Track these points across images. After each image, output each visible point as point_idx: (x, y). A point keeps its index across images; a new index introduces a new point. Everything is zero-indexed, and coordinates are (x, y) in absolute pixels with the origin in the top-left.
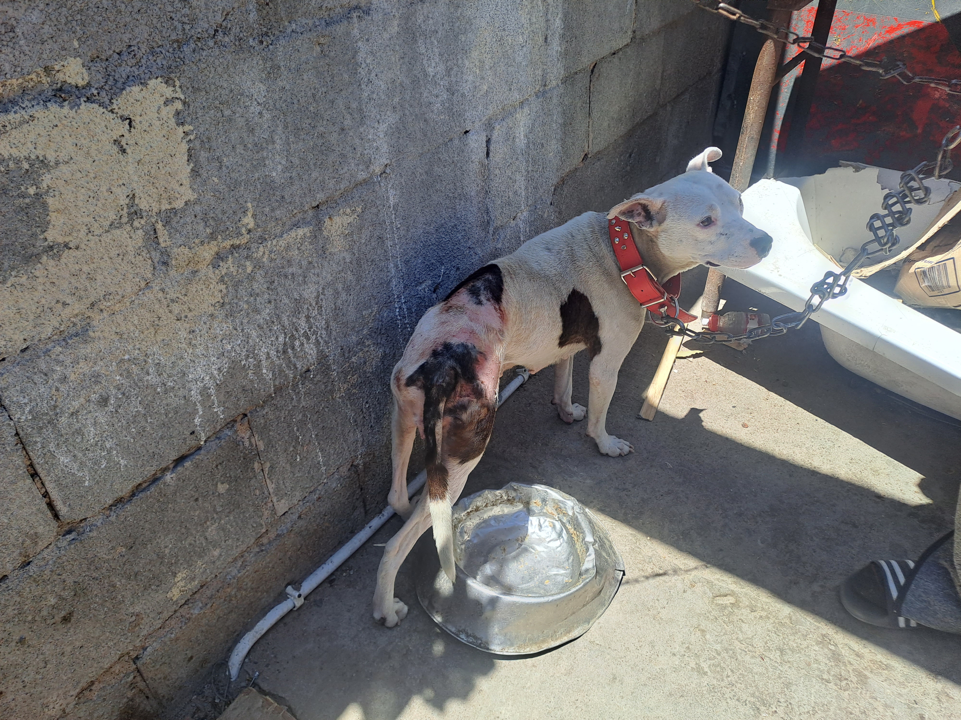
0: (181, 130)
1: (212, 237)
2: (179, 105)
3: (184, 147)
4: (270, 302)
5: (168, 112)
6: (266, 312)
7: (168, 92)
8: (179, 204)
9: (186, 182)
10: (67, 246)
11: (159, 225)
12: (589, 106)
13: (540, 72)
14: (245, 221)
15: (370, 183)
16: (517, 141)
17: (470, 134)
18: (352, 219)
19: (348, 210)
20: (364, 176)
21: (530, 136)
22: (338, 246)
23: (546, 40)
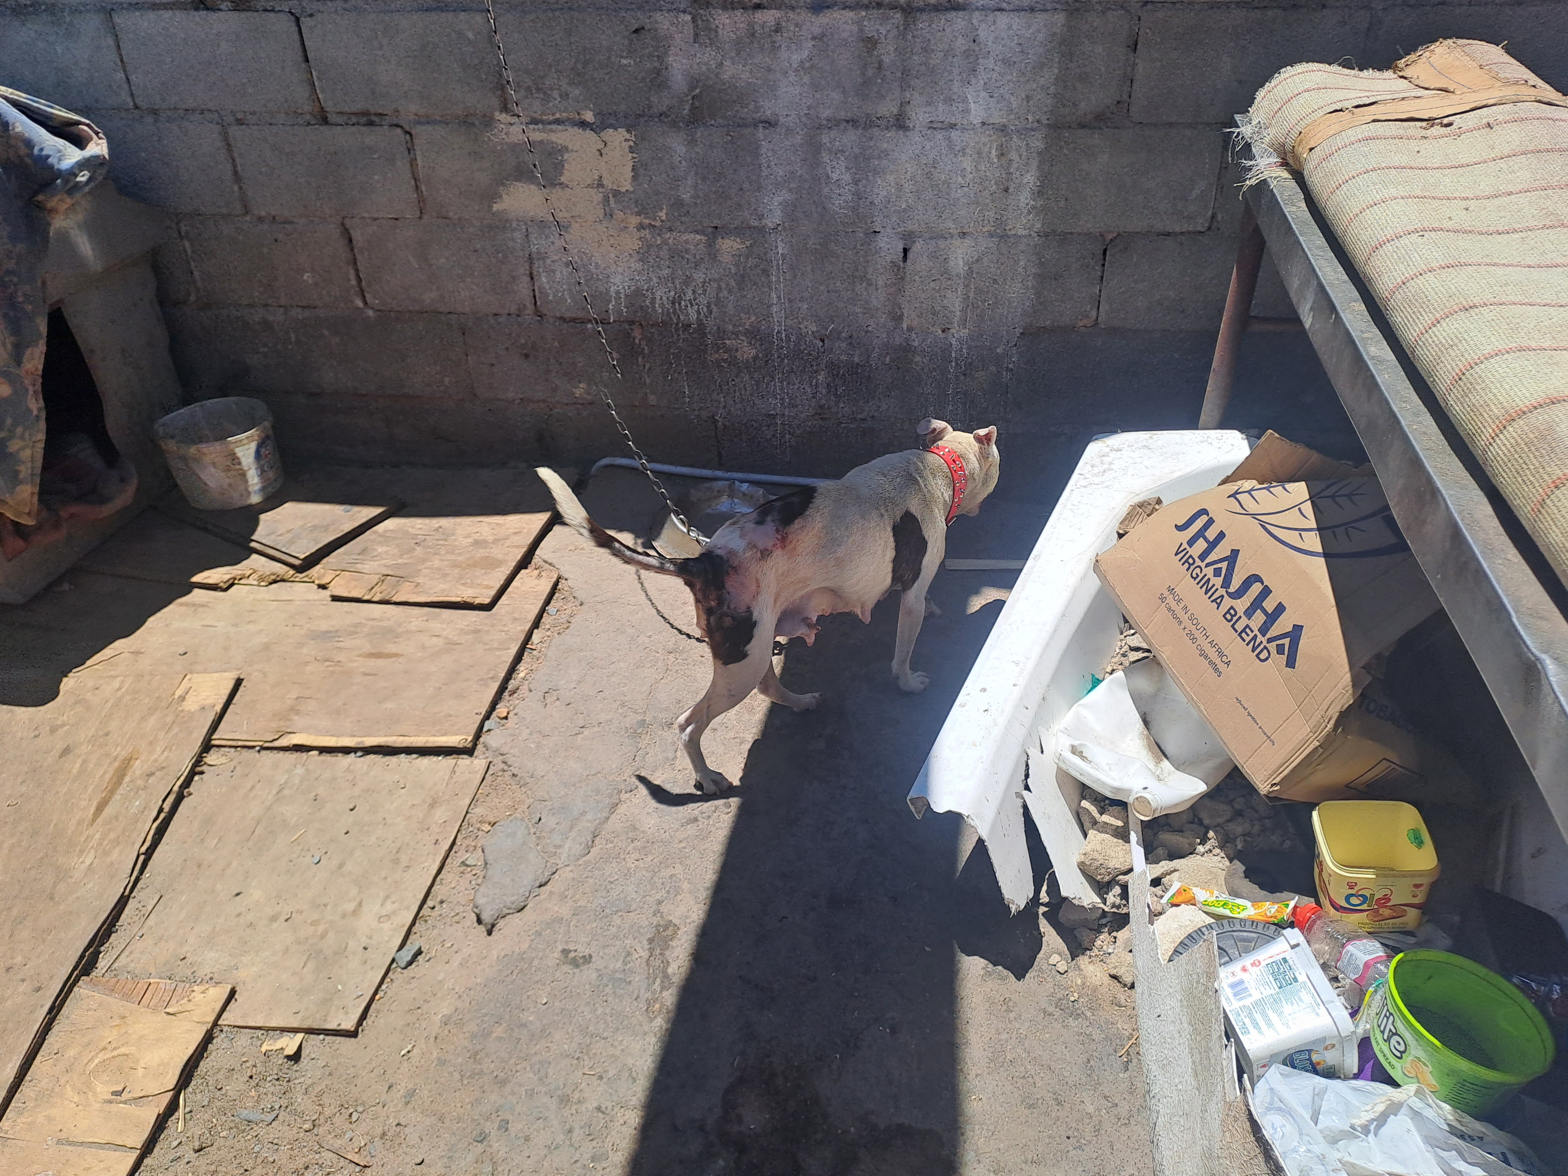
0: (630, 155)
1: (639, 214)
2: (632, 143)
3: (631, 163)
4: (669, 267)
5: (626, 145)
6: (667, 271)
7: (628, 136)
8: (623, 190)
9: (629, 181)
10: (567, 186)
11: (610, 195)
12: (1100, 273)
13: (992, 214)
14: (660, 214)
15: (761, 230)
16: (952, 263)
17: (880, 235)
18: (740, 247)
19: (738, 240)
20: (756, 224)
21: (974, 266)
22: (726, 258)
23: (1006, 190)
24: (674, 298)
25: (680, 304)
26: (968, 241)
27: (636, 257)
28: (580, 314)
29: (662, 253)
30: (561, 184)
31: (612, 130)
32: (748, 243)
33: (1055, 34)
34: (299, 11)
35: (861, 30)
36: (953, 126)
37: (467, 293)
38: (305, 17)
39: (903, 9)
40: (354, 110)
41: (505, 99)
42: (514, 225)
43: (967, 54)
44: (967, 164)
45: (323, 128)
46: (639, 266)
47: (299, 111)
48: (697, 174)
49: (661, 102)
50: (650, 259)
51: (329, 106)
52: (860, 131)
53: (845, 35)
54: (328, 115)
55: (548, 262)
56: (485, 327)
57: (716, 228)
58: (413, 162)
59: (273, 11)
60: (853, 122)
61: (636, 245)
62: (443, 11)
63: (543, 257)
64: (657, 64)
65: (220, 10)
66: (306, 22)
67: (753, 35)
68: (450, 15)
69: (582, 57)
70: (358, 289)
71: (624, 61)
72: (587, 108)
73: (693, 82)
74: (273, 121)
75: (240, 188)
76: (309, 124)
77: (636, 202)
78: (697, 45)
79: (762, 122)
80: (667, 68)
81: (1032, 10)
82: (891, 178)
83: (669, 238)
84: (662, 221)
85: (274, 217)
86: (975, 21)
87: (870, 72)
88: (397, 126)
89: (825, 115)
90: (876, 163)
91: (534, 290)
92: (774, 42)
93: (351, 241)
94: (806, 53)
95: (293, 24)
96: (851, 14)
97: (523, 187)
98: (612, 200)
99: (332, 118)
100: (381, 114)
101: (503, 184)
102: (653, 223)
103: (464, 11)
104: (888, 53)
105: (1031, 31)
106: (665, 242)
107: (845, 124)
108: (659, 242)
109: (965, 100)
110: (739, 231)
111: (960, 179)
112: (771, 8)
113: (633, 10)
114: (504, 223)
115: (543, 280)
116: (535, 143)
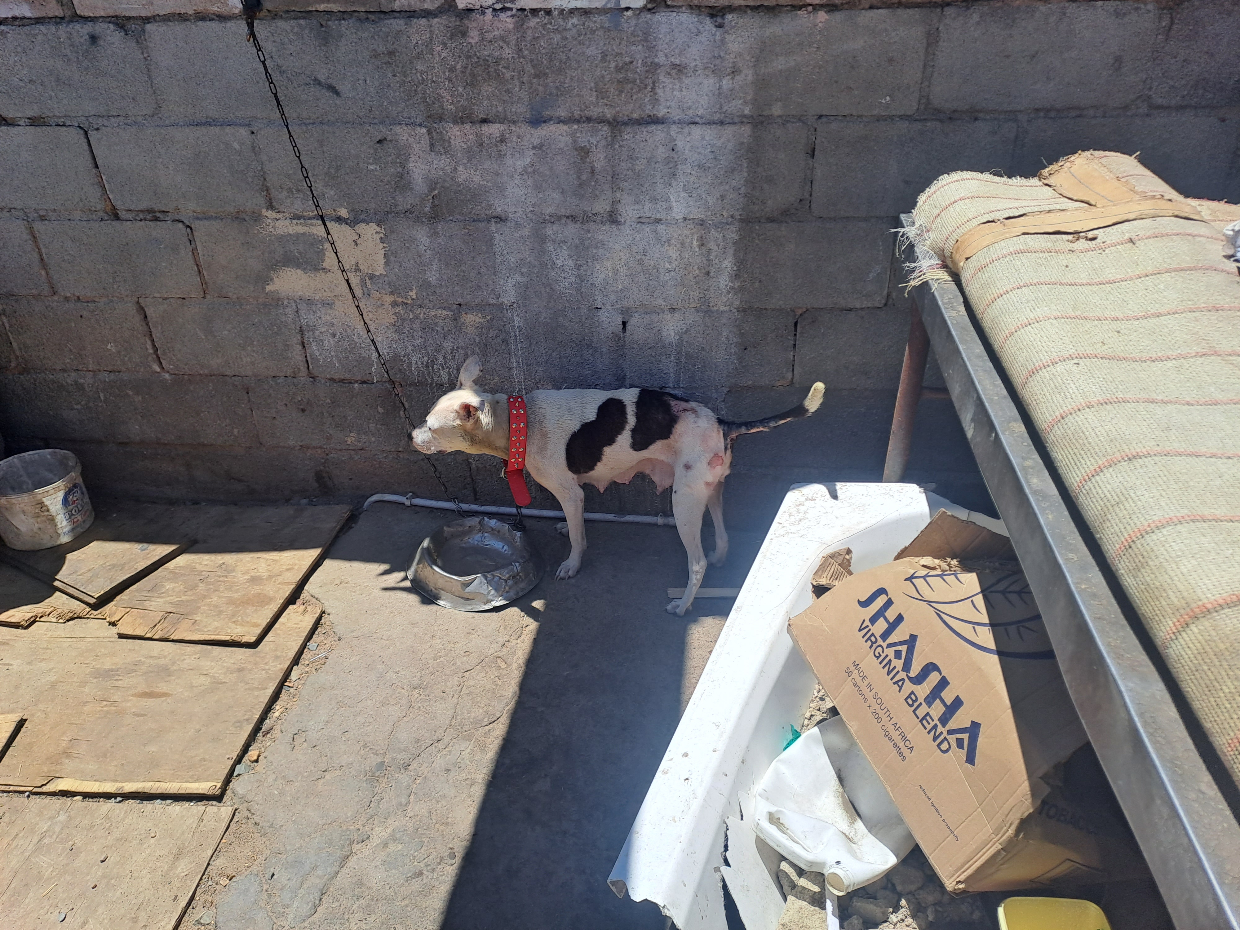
0: (382, 244)
1: (392, 293)
2: (382, 235)
3: (383, 252)
4: (421, 337)
5: (377, 237)
6: (420, 341)
7: (378, 229)
8: (377, 273)
9: (382, 266)
10: (329, 271)
11: (367, 278)
12: (792, 342)
13: (696, 294)
14: (411, 294)
15: (500, 307)
16: (665, 334)
17: (602, 311)
18: (482, 321)
19: (480, 315)
20: (494, 302)
21: (684, 336)
22: (470, 330)
23: (708, 273)
24: (428, 363)
25: (433, 367)
26: (677, 315)
27: (393, 329)
28: (348, 376)
29: (414, 326)
30: (324, 269)
31: (364, 224)
32: (488, 318)
33: (742, 143)
34: (87, 125)
35: (575, 141)
36: (658, 221)
37: (249, 360)
38: (92, 131)
39: (609, 123)
40: (141, 207)
41: (270, 199)
42: (285, 302)
43: (668, 161)
44: (673, 253)
45: (116, 223)
46: (395, 336)
47: (93, 209)
48: (440, 260)
49: (405, 201)
50: (405, 331)
51: (118, 205)
52: (578, 226)
53: (561, 145)
54: (118, 212)
55: (317, 333)
56: (266, 387)
57: (460, 305)
58: (194, 251)
59: (64, 125)
60: (572, 218)
61: (392, 319)
62: (211, 125)
63: (313, 329)
64: (400, 169)
65: (19, 125)
66: (93, 135)
67: (481, 145)
68: (217, 129)
69: (334, 163)
70: (155, 356)
71: (371, 167)
72: (341, 205)
73: (432, 185)
74: (71, 217)
75: (47, 274)
76: (102, 219)
77: (389, 284)
78: (432, 153)
79: (494, 217)
80: (408, 173)
81: (722, 123)
82: (608, 264)
83: (420, 313)
84: (413, 299)
85: (78, 297)
86: (672, 133)
87: (584, 177)
88: (179, 221)
89: (548, 212)
90: (594, 251)
91: (306, 357)
92: (500, 151)
93: (146, 317)
94: (529, 160)
95: (83, 137)
96: (565, 128)
97: (290, 271)
98: (368, 283)
99: (122, 214)
100: (164, 212)
101: (274, 270)
102: (405, 301)
103: (229, 125)
104: (599, 159)
105: (722, 140)
106: (417, 317)
107: (565, 219)
108: (411, 317)
109: (667, 200)
110: (480, 307)
111: (667, 265)
112: (495, 123)
113: (375, 124)
114: (276, 301)
115: (314, 348)
116: (298, 236)
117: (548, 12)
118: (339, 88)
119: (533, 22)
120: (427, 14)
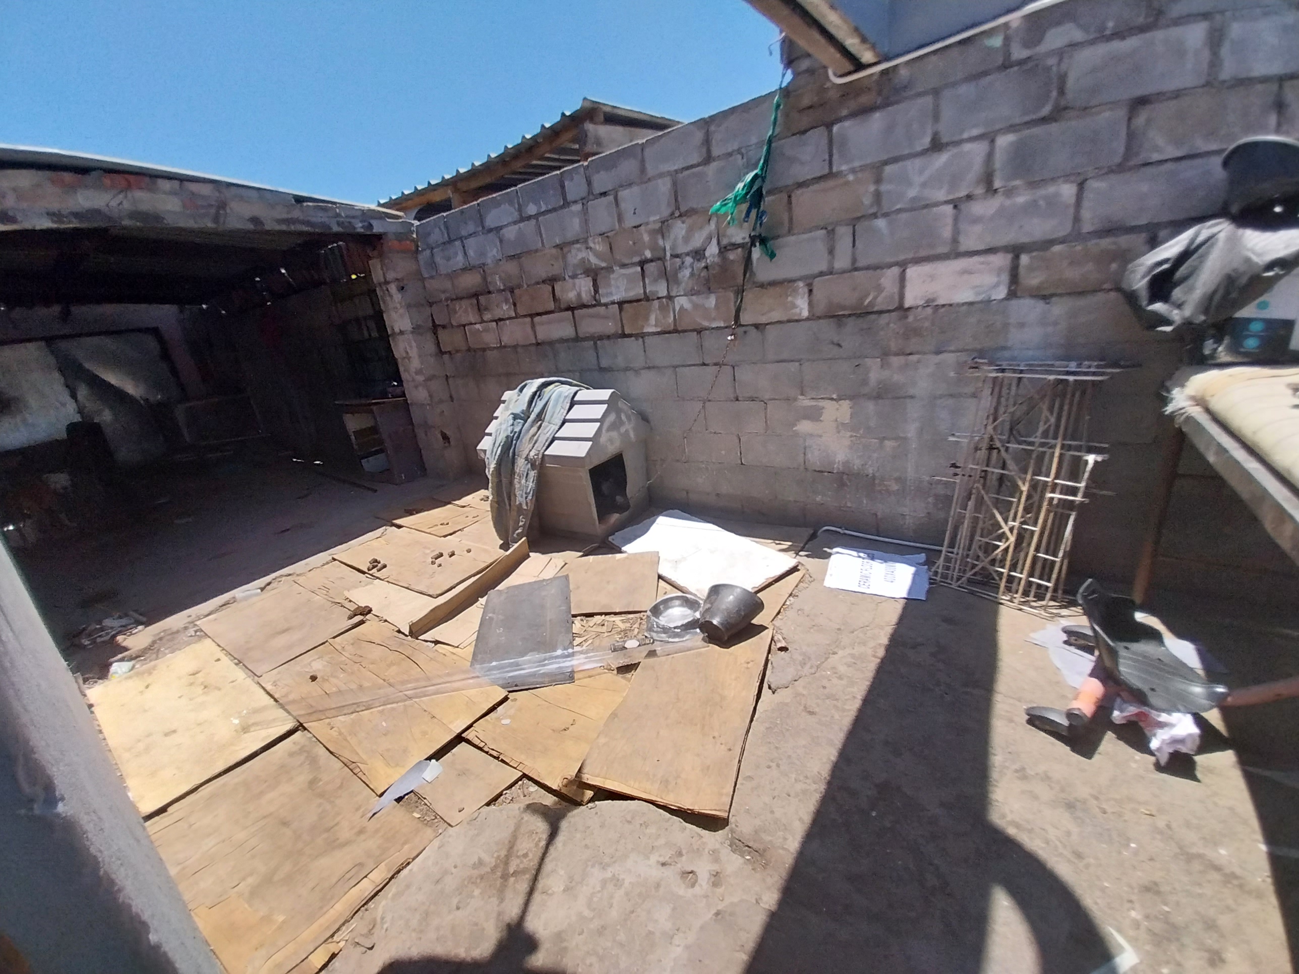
0: (850, 410)
1: (851, 431)
2: (851, 405)
3: (850, 413)
4: (862, 453)
5: (848, 406)
8: (846, 422)
9: (849, 419)
11: (840, 424)
14: (860, 431)
15: (905, 438)
18: (895, 444)
19: (894, 442)
20: (903, 435)
22: (888, 449)
24: (863, 464)
25: (865, 466)
28: (823, 469)
30: (821, 421)
31: (843, 401)
32: (899, 443)
34: (735, 365)
37: (779, 460)
40: (748, 396)
41: (803, 391)
42: (800, 435)
45: (737, 402)
46: (849, 451)
47: (729, 397)
48: (877, 416)
49: (866, 390)
50: (854, 449)
51: (739, 395)
52: (955, 399)
53: (950, 362)
55: (812, 449)
56: (784, 472)
57: (884, 437)
58: (766, 413)
59: (726, 365)
60: (951, 396)
61: (849, 443)
62: (784, 362)
63: (811, 447)
64: (865, 377)
66: (736, 368)
67: (907, 364)
68: (786, 364)
69: (834, 375)
70: (739, 457)
71: (851, 376)
72: (834, 393)
73: (879, 383)
74: (720, 401)
75: (705, 422)
76: (732, 401)
77: (851, 427)
78: (882, 369)
79: (909, 396)
80: (869, 378)
83: (863, 441)
84: (861, 434)
85: (715, 432)
88: (762, 401)
89: (938, 393)
91: (805, 459)
92: (917, 367)
93: (740, 439)
94: (931, 370)
95: (732, 369)
96: (953, 354)
97: (805, 422)
98: (840, 426)
99: (740, 399)
100: (757, 397)
101: (798, 421)
102: (857, 435)
103: (792, 362)
106: (861, 442)
107: (948, 396)
108: (859, 442)
110: (896, 439)
112: (916, 354)
113: (856, 358)
114: (796, 434)
115: (809, 456)
116: (812, 406)
117: (951, 305)
118: (843, 344)
119: (943, 310)
120: (889, 311)
